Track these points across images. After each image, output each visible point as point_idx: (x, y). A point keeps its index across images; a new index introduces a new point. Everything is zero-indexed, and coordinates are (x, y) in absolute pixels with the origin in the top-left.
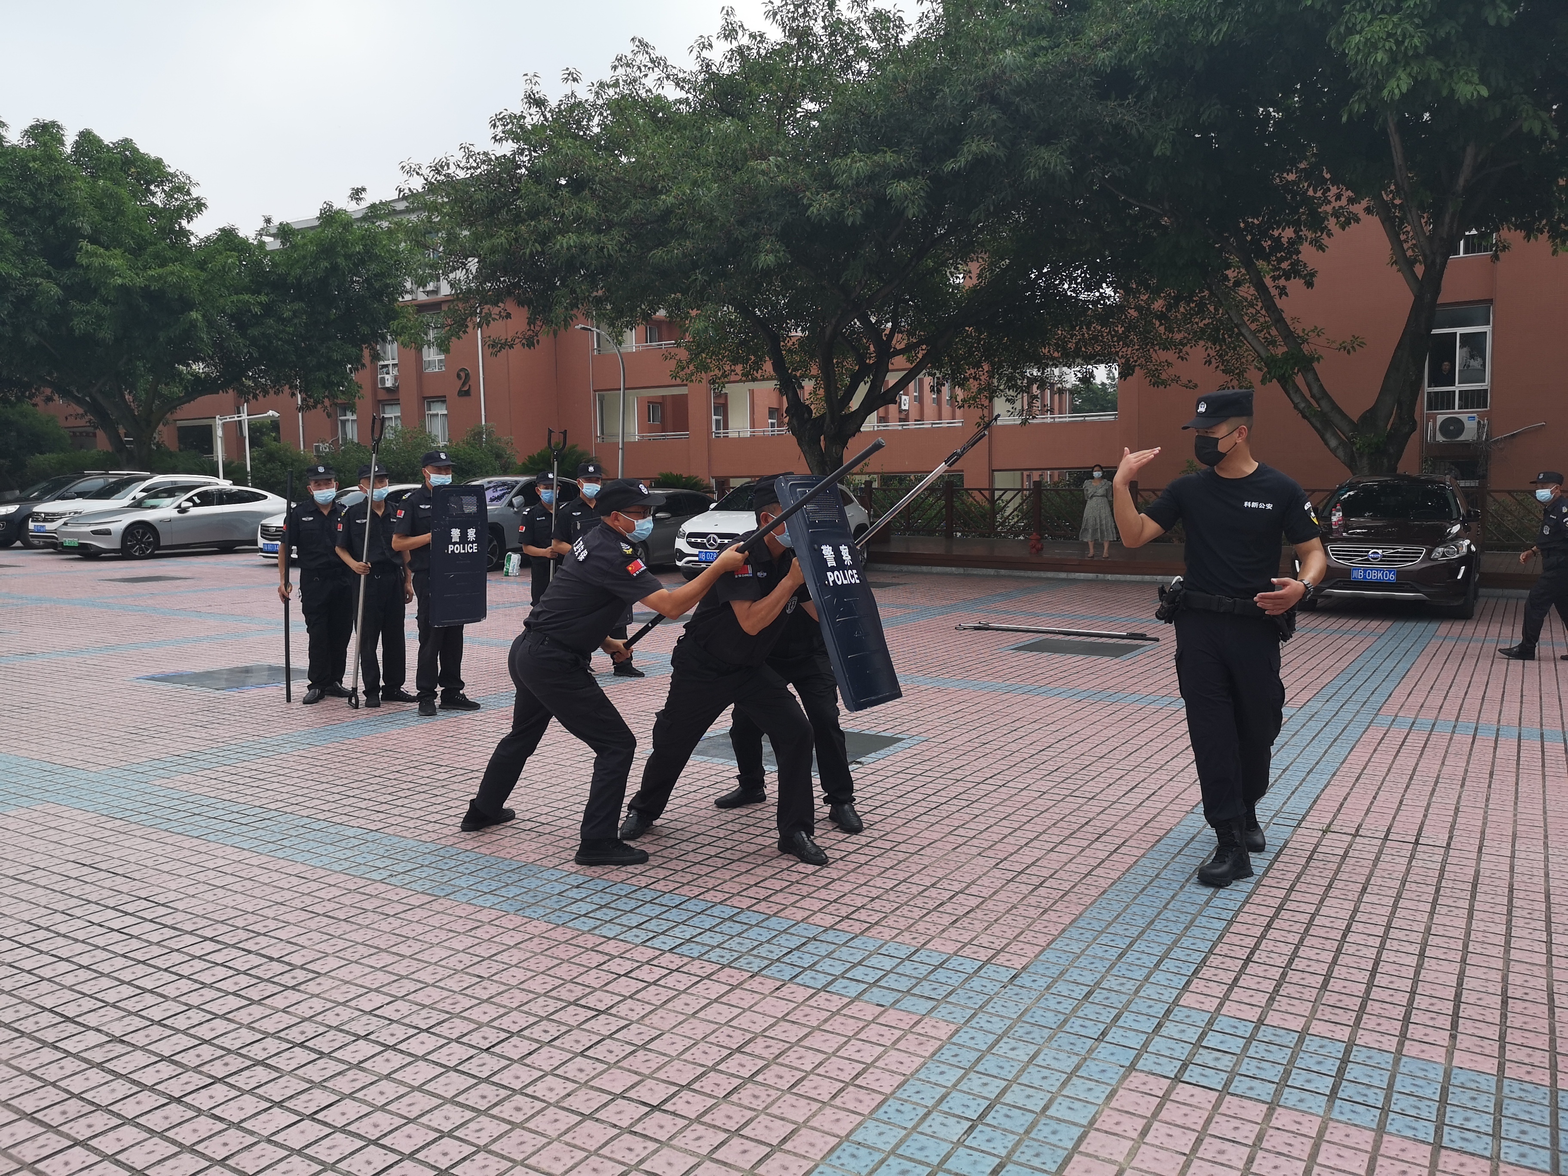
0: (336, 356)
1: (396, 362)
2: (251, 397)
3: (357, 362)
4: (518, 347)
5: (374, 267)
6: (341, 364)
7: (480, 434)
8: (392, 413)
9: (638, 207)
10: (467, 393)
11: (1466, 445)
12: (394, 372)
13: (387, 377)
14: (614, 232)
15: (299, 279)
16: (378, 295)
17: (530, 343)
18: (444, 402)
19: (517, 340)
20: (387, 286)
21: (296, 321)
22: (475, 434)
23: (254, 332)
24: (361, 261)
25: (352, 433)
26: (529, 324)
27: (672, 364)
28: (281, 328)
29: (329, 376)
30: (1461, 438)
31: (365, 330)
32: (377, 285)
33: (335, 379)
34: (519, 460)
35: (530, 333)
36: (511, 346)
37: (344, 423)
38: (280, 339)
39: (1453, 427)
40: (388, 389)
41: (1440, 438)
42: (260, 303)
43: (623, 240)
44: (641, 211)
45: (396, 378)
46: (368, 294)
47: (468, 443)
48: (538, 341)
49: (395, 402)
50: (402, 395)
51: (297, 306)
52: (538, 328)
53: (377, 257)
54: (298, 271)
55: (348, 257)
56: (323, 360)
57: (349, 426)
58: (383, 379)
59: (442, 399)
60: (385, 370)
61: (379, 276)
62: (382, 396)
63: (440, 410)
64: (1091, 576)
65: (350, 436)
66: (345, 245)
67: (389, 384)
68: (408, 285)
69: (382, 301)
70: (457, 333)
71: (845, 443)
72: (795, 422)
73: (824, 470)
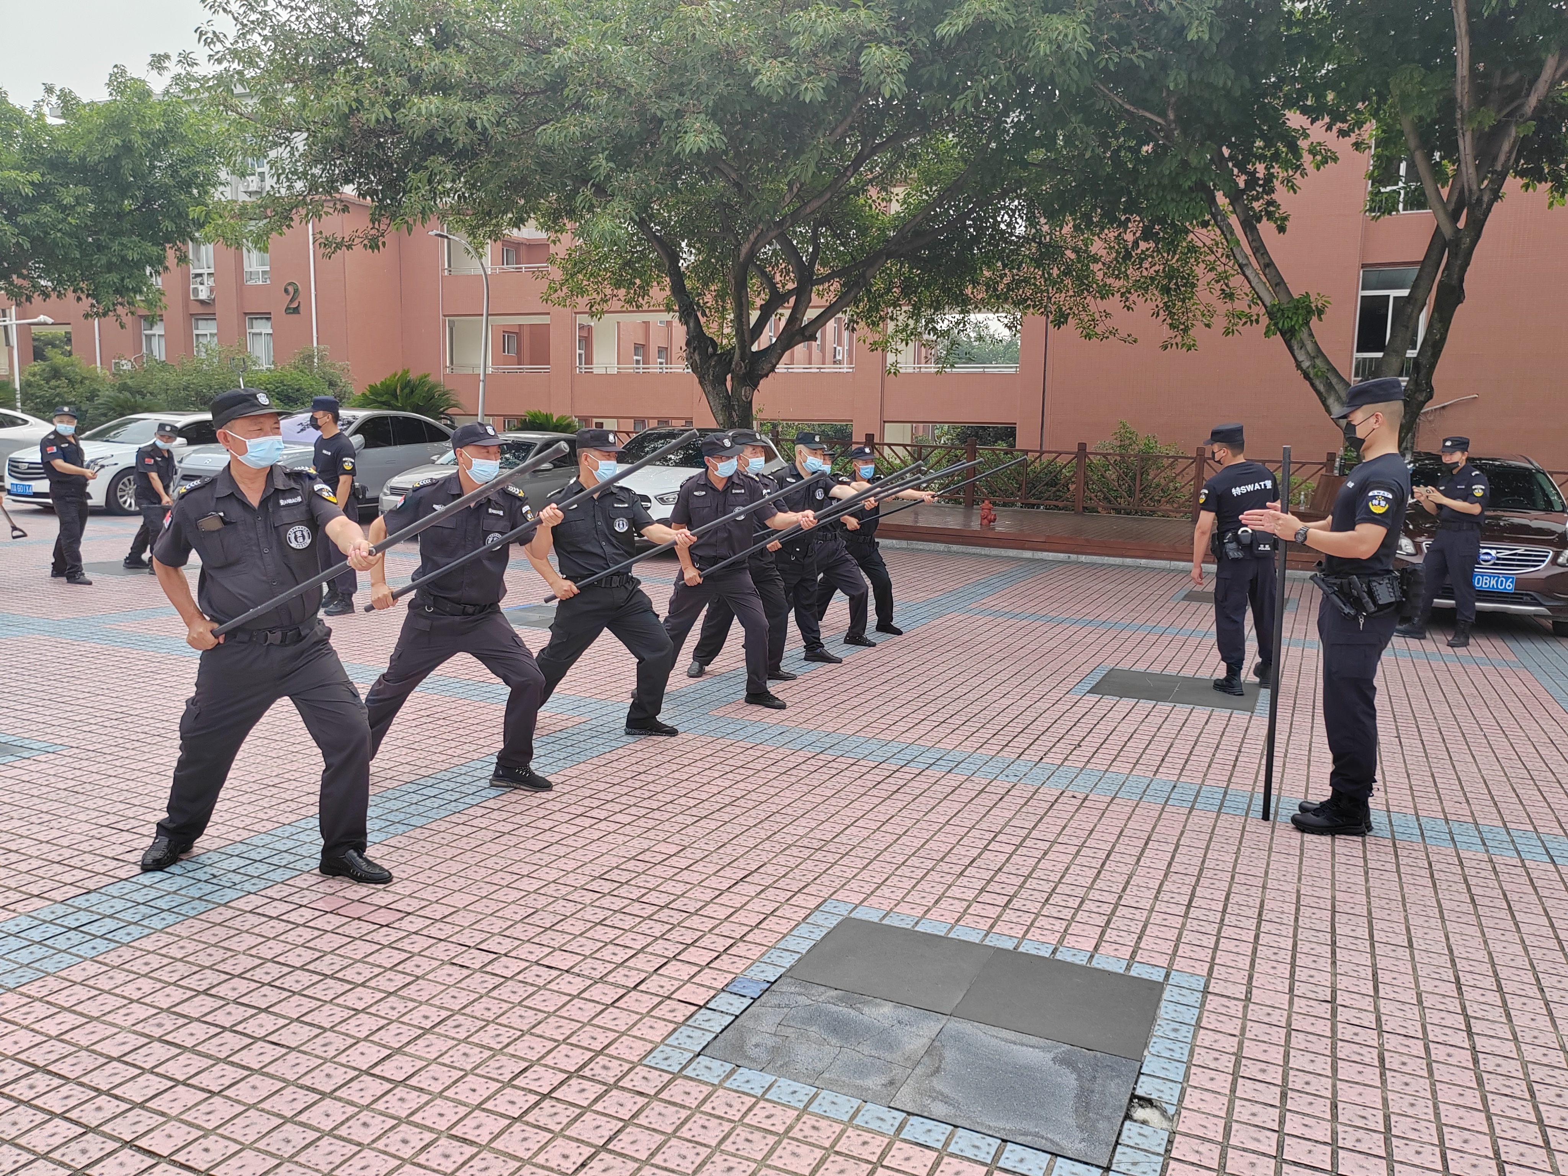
0: (131, 255)
1: (212, 271)
2: (23, 299)
3: (158, 262)
4: (358, 249)
5: (176, 150)
6: (139, 265)
7: (311, 357)
8: (207, 328)
9: (523, 68)
10: (296, 311)
12: (210, 282)
13: (201, 287)
14: (489, 99)
15: (83, 159)
16: (186, 185)
17: (374, 245)
18: (268, 319)
19: (357, 241)
20: (196, 175)
21: (79, 209)
22: (304, 359)
23: (26, 219)
24: (162, 141)
25: (159, 350)
26: (373, 221)
27: (544, 285)
28: (61, 216)
29: (122, 279)
31: (168, 225)
32: (183, 173)
33: (129, 283)
34: (357, 390)
35: (374, 232)
36: (349, 247)
37: (149, 337)
38: (60, 230)
40: (202, 302)
42: (32, 183)
43: (501, 111)
44: (525, 74)
45: (211, 290)
46: (171, 182)
47: (296, 368)
48: (384, 244)
49: (210, 317)
50: (218, 309)
51: (80, 190)
52: (385, 227)
53: (183, 138)
54: (83, 149)
55: (145, 134)
56: (114, 260)
57: (155, 341)
58: (196, 291)
59: (266, 316)
60: (199, 279)
61: (186, 161)
62: (198, 309)
63: (263, 328)
64: (1062, 556)
65: (156, 353)
66: (141, 119)
67: (203, 295)
68: (223, 175)
69: (191, 193)
70: (280, 227)
71: (755, 385)
72: (697, 357)
73: (731, 415)
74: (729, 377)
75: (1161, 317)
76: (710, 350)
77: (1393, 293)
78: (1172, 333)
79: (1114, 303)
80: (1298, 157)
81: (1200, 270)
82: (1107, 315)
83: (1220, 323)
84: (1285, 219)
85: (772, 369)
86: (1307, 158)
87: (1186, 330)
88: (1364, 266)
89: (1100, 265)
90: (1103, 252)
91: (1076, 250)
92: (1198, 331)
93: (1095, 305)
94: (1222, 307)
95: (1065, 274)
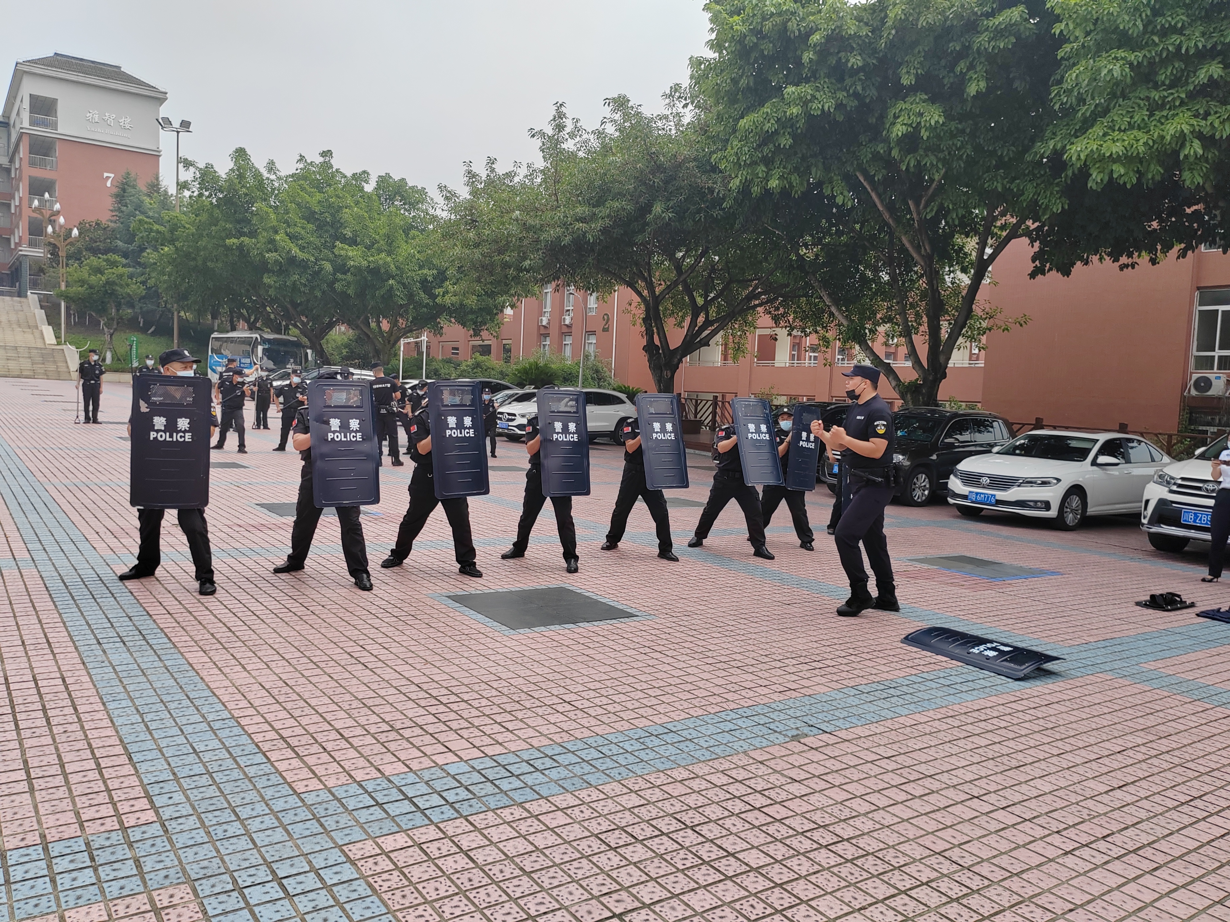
1: (573, 308)
10: (607, 330)
11: (1212, 398)
30: (1209, 393)
39: (1204, 384)
41: (1194, 392)
49: (570, 334)
50: (574, 329)
62: (565, 330)
77: (1221, 308)
88: (1198, 288)
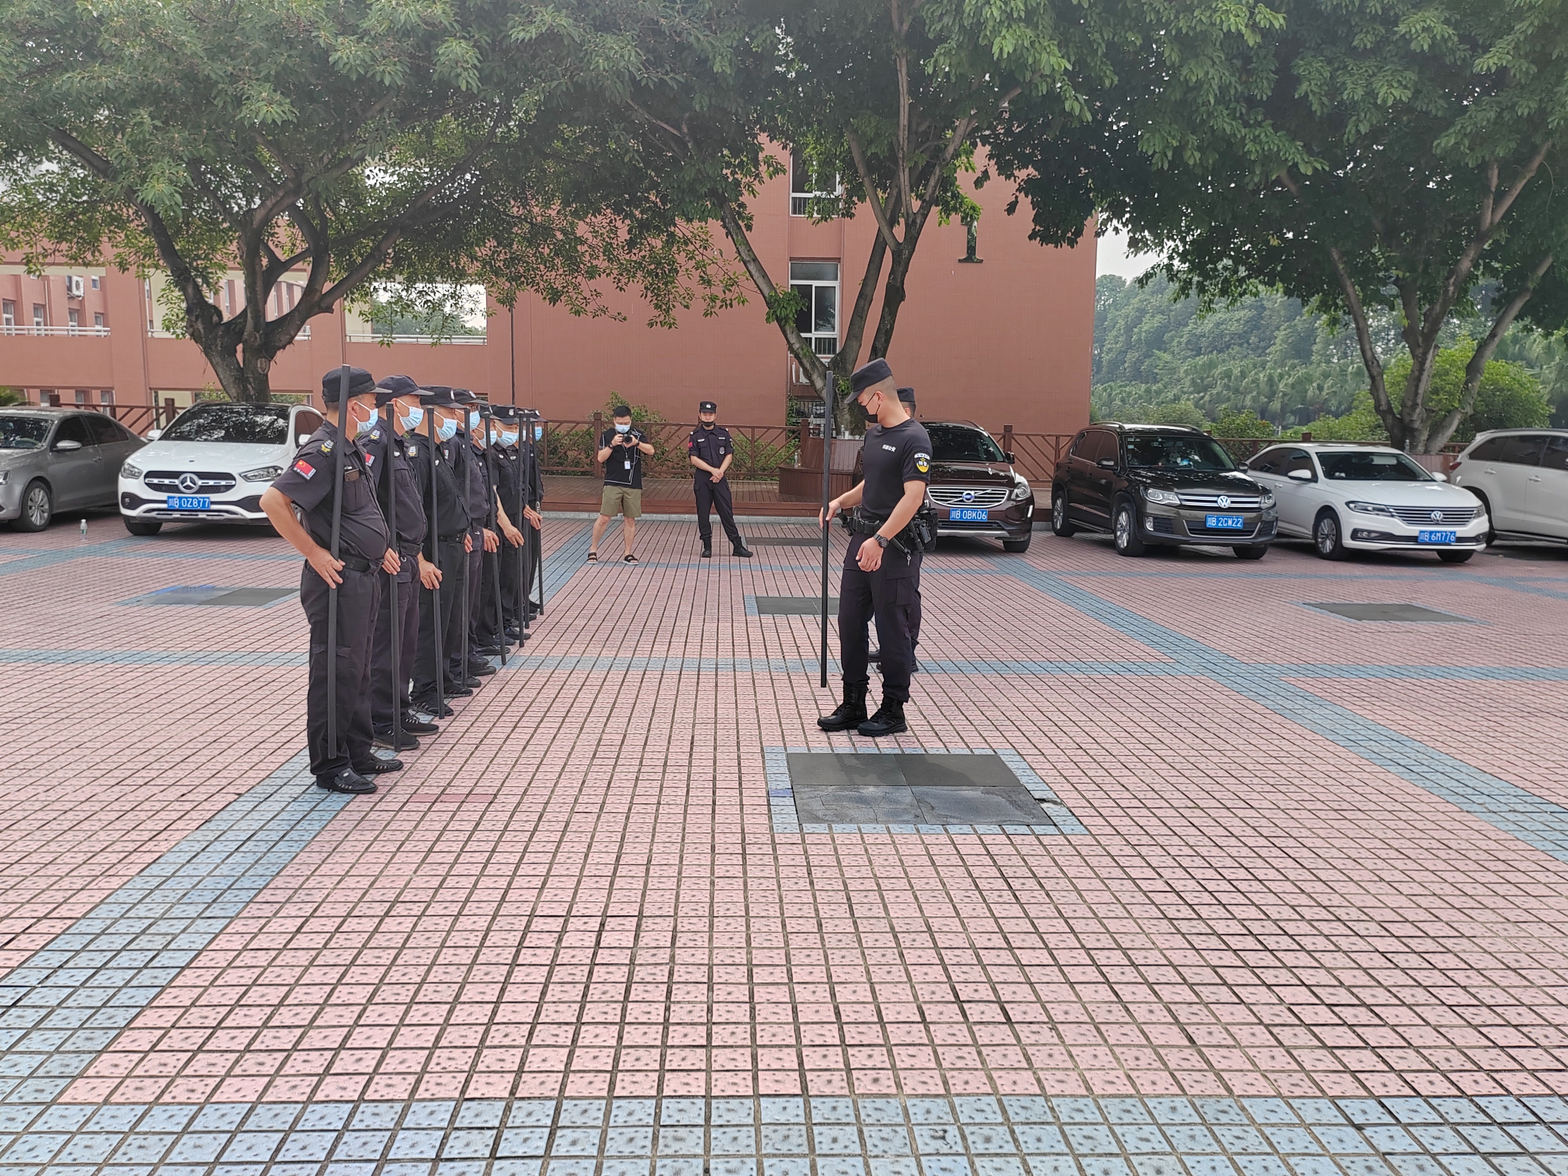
71: (272, 356)
72: (200, 326)
73: (246, 389)
74: (240, 347)
75: (649, 299)
76: (215, 318)
77: (815, 283)
78: (657, 312)
79: (603, 283)
80: (756, 164)
81: (681, 258)
82: (598, 294)
83: (699, 305)
84: (751, 219)
85: (291, 341)
86: (763, 168)
87: (667, 311)
88: (791, 259)
89: (586, 247)
90: (589, 236)
91: (564, 232)
92: (677, 312)
93: (587, 286)
94: (700, 291)
95: (557, 255)
